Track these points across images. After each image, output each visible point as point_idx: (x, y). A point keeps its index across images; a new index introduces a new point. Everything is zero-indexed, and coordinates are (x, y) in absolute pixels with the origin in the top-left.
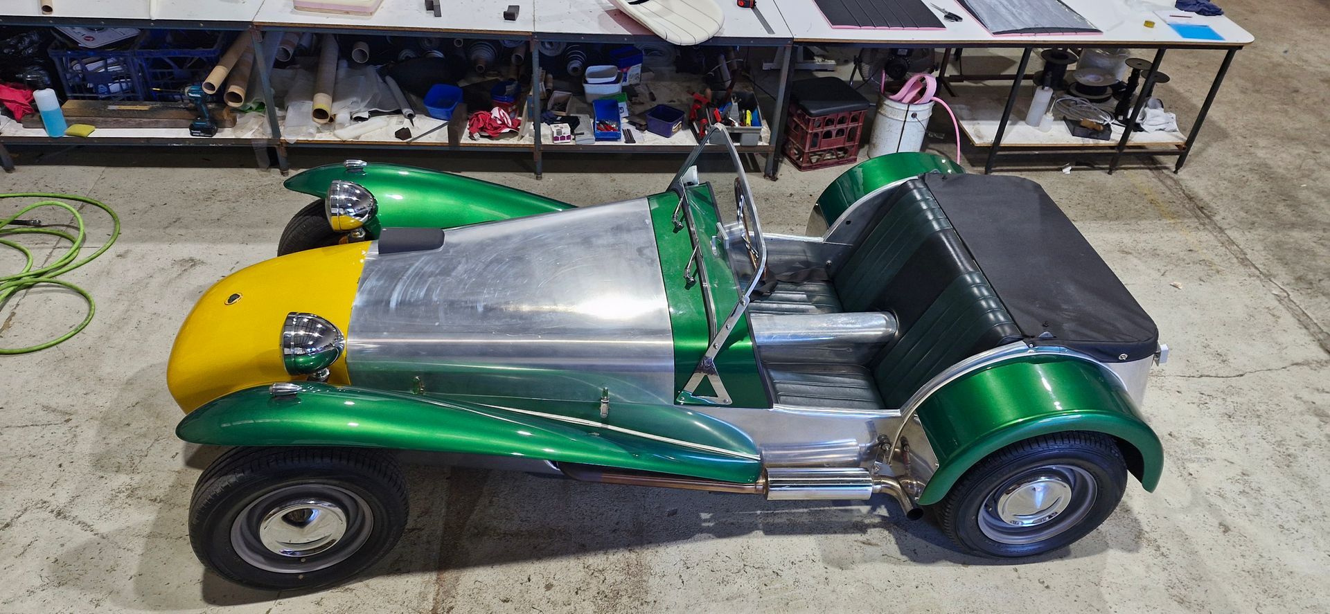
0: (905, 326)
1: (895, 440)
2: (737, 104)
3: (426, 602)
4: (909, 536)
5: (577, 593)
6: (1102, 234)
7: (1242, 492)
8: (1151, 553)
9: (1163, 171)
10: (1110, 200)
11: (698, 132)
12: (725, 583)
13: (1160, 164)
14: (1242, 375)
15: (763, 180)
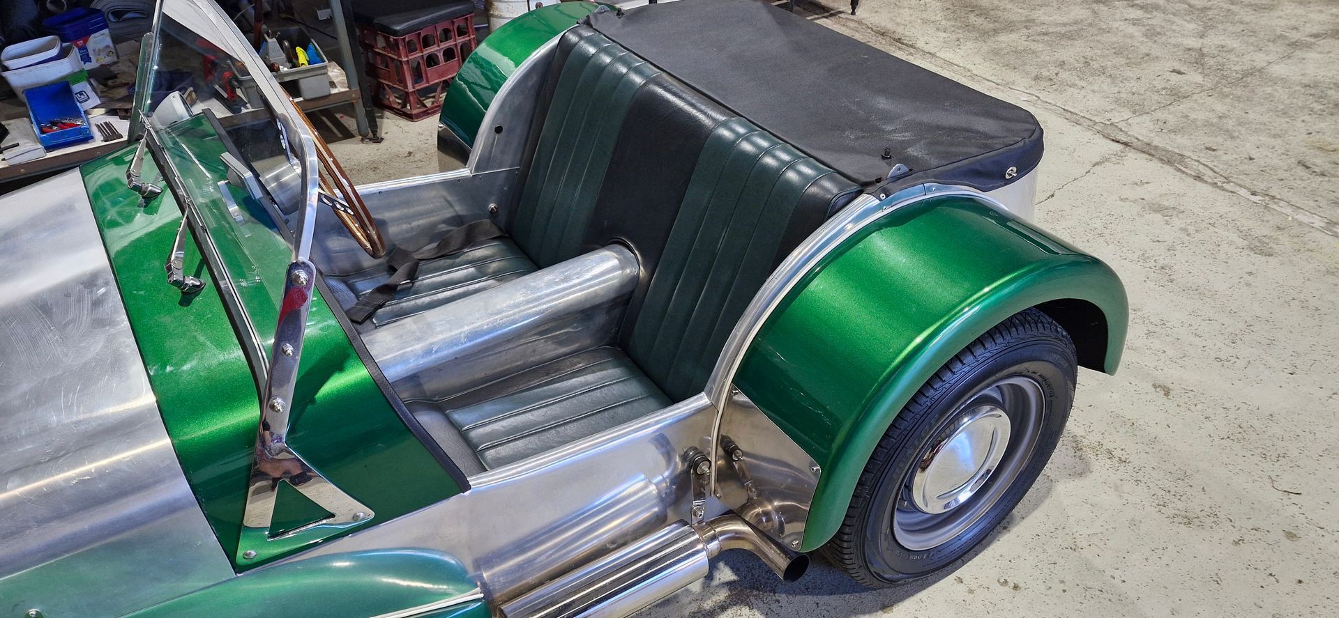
0: (652, 257)
1: (714, 451)
2: (275, 40)
4: (783, 597)
7: (1149, 333)
8: (1107, 467)
9: (840, 15)
11: (225, 96)
13: (832, 10)
14: (1052, 196)
15: (362, 146)
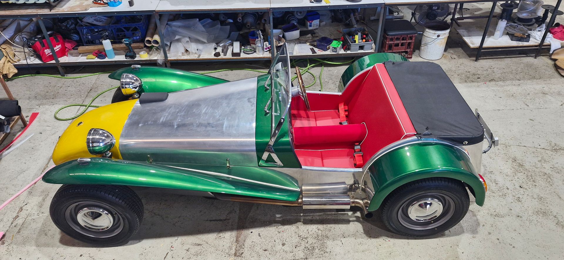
1: (361, 182)
3: (232, 250)
5: (296, 247)
6: (533, 86)
10: (536, 70)
12: (361, 244)
